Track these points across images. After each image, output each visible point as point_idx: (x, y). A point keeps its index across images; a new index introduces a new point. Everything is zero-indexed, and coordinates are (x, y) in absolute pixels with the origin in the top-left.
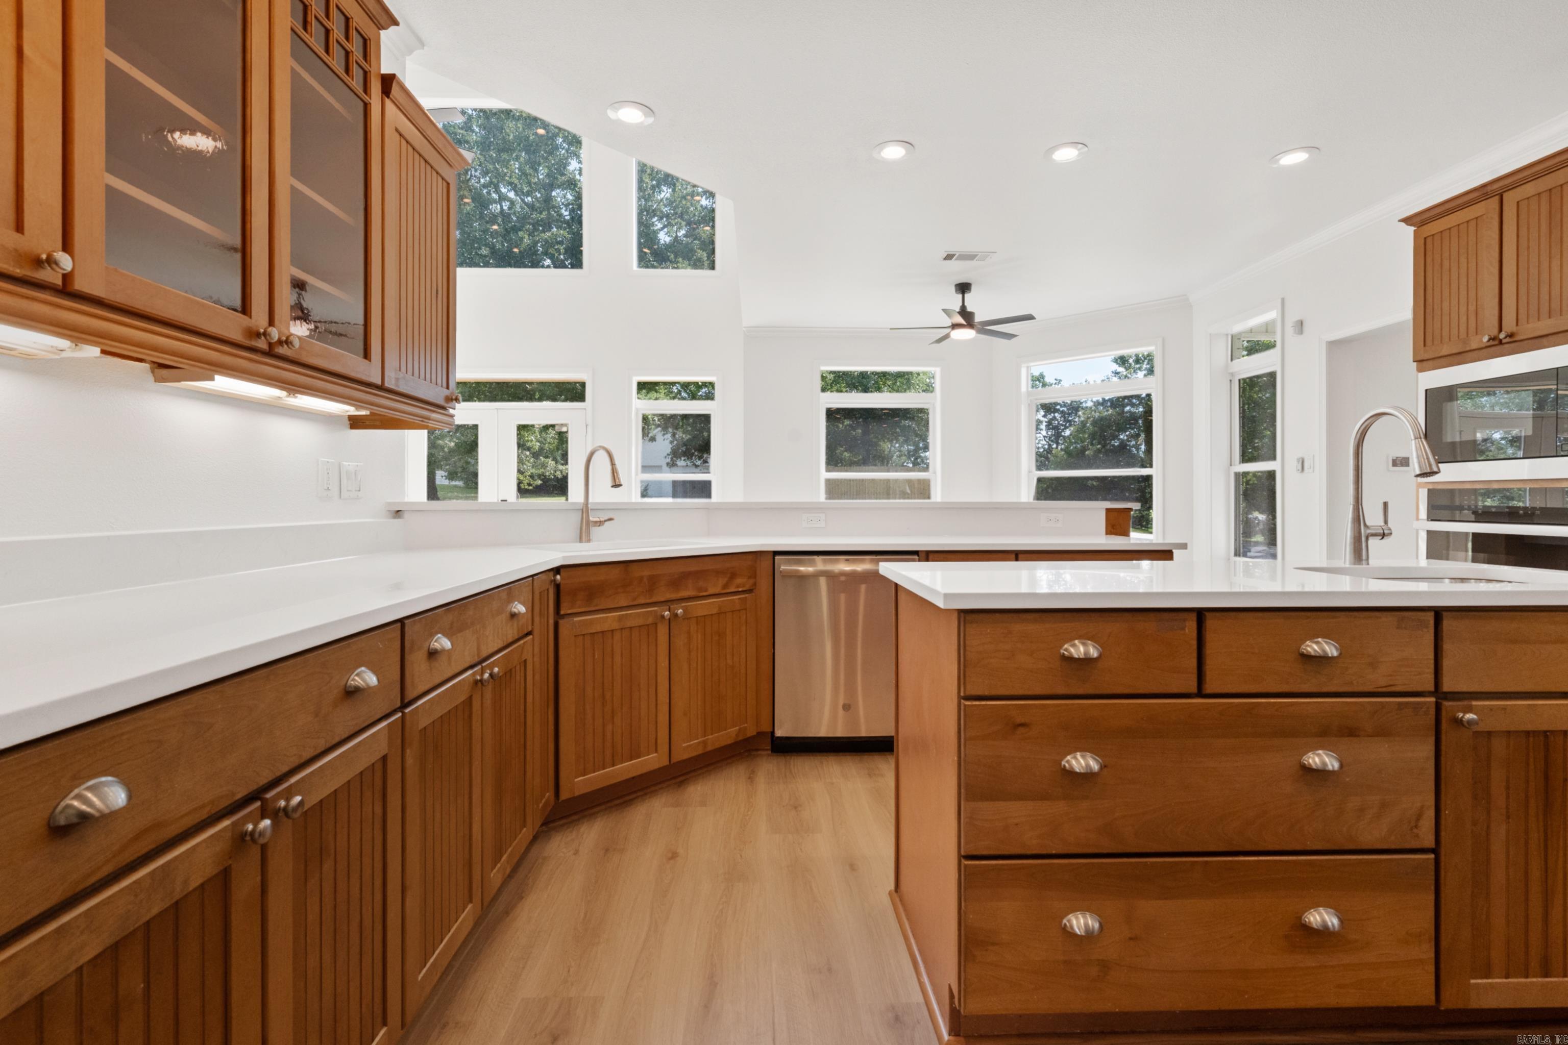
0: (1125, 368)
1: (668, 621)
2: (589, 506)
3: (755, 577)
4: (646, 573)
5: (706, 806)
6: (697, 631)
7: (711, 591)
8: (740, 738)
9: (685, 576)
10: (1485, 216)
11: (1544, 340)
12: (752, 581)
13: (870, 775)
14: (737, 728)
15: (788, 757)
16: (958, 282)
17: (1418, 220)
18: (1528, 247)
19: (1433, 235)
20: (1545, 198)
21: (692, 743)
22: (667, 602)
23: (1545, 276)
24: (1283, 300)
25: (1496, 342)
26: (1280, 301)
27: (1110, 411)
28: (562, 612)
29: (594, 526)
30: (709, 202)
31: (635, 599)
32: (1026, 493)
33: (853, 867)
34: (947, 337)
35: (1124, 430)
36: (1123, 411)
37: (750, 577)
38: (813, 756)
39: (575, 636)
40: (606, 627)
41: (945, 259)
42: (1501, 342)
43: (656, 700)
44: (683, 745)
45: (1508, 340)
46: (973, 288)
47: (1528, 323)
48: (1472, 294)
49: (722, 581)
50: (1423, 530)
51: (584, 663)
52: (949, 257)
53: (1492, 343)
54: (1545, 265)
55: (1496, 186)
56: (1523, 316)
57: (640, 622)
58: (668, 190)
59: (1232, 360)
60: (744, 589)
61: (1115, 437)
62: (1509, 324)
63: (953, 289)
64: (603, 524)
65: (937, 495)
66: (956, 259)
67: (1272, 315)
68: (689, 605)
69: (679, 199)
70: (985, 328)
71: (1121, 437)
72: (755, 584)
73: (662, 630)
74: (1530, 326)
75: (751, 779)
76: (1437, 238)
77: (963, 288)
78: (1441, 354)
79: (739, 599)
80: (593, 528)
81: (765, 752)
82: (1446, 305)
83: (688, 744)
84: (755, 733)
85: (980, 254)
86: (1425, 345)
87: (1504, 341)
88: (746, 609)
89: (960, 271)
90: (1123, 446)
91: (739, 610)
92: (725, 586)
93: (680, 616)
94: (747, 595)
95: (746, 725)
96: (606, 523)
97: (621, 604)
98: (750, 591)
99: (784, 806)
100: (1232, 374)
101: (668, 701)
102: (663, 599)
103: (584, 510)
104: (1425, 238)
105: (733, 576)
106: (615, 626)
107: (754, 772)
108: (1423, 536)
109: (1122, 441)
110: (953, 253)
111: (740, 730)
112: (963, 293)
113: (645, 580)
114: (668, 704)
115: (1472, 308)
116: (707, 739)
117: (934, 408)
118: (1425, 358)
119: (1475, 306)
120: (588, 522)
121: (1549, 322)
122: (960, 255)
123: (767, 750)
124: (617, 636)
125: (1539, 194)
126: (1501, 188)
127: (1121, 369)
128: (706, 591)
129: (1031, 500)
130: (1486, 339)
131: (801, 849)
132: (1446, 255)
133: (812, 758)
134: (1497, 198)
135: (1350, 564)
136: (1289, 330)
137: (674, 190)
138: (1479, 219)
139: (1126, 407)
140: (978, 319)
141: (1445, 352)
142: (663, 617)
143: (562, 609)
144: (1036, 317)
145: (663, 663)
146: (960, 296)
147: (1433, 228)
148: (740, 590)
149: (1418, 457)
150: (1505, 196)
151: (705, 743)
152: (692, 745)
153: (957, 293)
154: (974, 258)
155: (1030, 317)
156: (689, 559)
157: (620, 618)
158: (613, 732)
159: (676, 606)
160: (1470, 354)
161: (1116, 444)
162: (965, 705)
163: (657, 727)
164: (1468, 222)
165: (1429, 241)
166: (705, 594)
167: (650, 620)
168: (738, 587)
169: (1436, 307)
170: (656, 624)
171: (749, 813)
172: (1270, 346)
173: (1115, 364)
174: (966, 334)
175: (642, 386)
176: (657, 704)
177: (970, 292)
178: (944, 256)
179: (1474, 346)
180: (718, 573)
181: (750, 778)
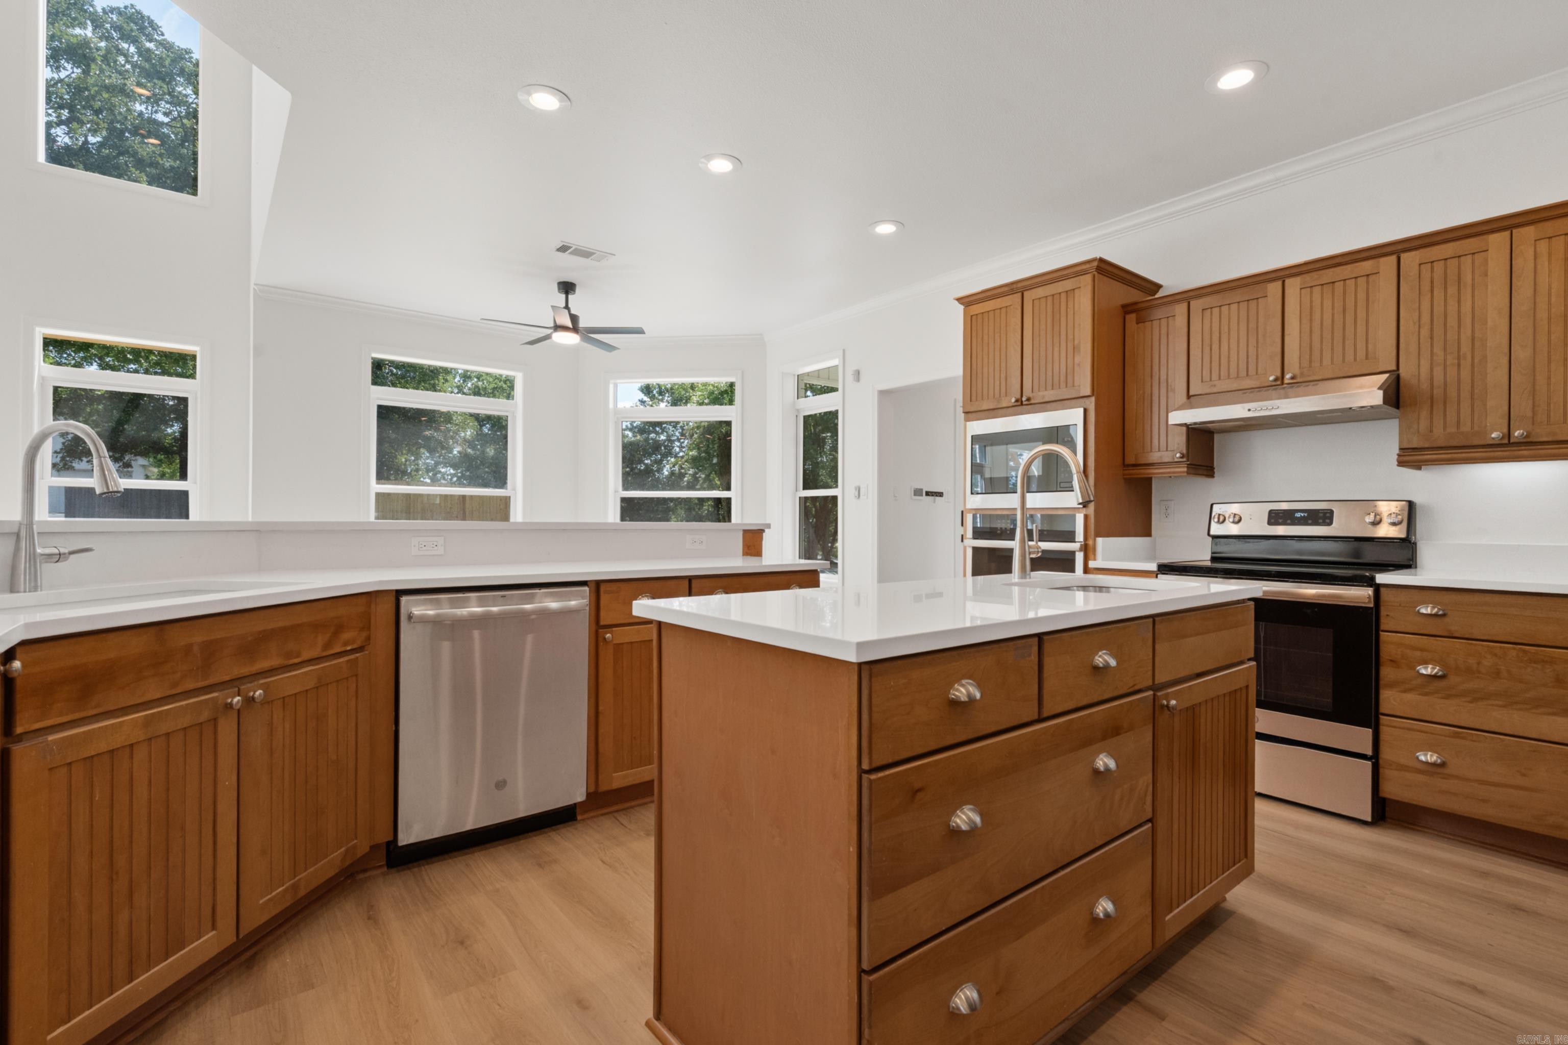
0: (650, 398)
1: (237, 711)
2: (35, 527)
3: (369, 628)
4: (198, 637)
5: (313, 988)
6: (283, 719)
7: (306, 655)
8: (348, 863)
9: (264, 637)
10: (1012, 307)
11: (1048, 405)
12: (364, 634)
13: (540, 865)
14: (343, 849)
15: (416, 870)
16: (562, 280)
17: (967, 301)
18: (1039, 335)
19: (977, 315)
20: (1050, 299)
21: (274, 894)
22: (235, 683)
23: (1050, 357)
24: (844, 351)
25: (1019, 403)
26: (842, 351)
27: (639, 437)
28: (19, 730)
29: (47, 562)
30: (147, 109)
31: (175, 685)
32: (613, 514)
33: (582, 1004)
34: (548, 337)
35: (650, 455)
36: (648, 437)
37: (362, 629)
38: (451, 858)
39: (50, 769)
40: (118, 741)
41: (558, 250)
42: (1022, 404)
43: (215, 843)
44: (261, 902)
45: (1027, 403)
46: (578, 289)
47: (1039, 391)
48: (1003, 365)
49: (321, 640)
50: (970, 547)
51: (70, 816)
52: (563, 249)
53: (1016, 404)
54: (1050, 348)
55: (1019, 285)
56: (1036, 388)
57: (185, 722)
58: (75, 70)
59: (798, 398)
60: (355, 646)
61: (641, 462)
62: (1027, 392)
63: (556, 287)
64: (66, 559)
65: (517, 514)
66: (571, 253)
67: (835, 362)
68: (270, 682)
69: (96, 88)
70: (588, 334)
71: (646, 462)
72: (368, 638)
73: (227, 729)
74: (1040, 393)
75: (372, 917)
76: (980, 317)
77: (567, 288)
78: (982, 409)
79: (348, 661)
80: (44, 566)
81: (378, 872)
82: (985, 370)
83: (269, 896)
84: (368, 849)
85: (598, 253)
86: (971, 401)
87: (1024, 403)
88: (356, 675)
89: (570, 268)
90: (648, 471)
91: (347, 678)
92: (327, 646)
93: (257, 701)
94: (358, 655)
95: (355, 841)
96: (72, 556)
97: (150, 696)
98: (360, 649)
99: (443, 946)
100: (798, 411)
101: (235, 840)
102: (227, 678)
103: (23, 533)
104: (972, 316)
105: (339, 629)
106: (138, 735)
107: (372, 906)
108: (970, 553)
109: (646, 465)
110: (569, 245)
111: (347, 851)
112: (567, 293)
113: (196, 649)
114: (236, 845)
115: (1003, 376)
116: (300, 880)
117: (514, 417)
118: (971, 411)
119: (1005, 374)
120: (33, 557)
121: (1052, 392)
122: (576, 249)
123: (380, 867)
124: (141, 754)
125: (1046, 297)
126: (1024, 287)
127: (646, 399)
128: (298, 656)
129: (618, 520)
130: (1013, 400)
131: (499, 1005)
132: (986, 331)
133: (450, 861)
134: (1020, 294)
135: (1019, 578)
136: (850, 378)
137: (86, 72)
138: (1008, 308)
139: (650, 434)
140: (582, 324)
141: (985, 407)
142: (230, 706)
143: (18, 723)
144: (645, 331)
145: (228, 779)
146: (564, 296)
147: (977, 309)
148: (349, 648)
149: (1080, 488)
150: (1025, 293)
151: (295, 887)
152: (275, 897)
153: (559, 292)
154: (591, 256)
155: (640, 331)
156: (271, 611)
157: (148, 721)
158: (131, 922)
159: (249, 685)
160: (1000, 411)
161: (642, 468)
162: (871, 781)
163: (214, 889)
164: (1000, 308)
165: (974, 318)
166: (296, 661)
167: (205, 715)
168: (345, 644)
169: (978, 372)
170: (215, 720)
171: (394, 975)
172: (834, 390)
173: (641, 393)
174: (569, 339)
175: (50, 343)
176: (215, 850)
177: (574, 294)
178: (558, 247)
179: (1004, 405)
180: (316, 627)
181: (369, 918)
